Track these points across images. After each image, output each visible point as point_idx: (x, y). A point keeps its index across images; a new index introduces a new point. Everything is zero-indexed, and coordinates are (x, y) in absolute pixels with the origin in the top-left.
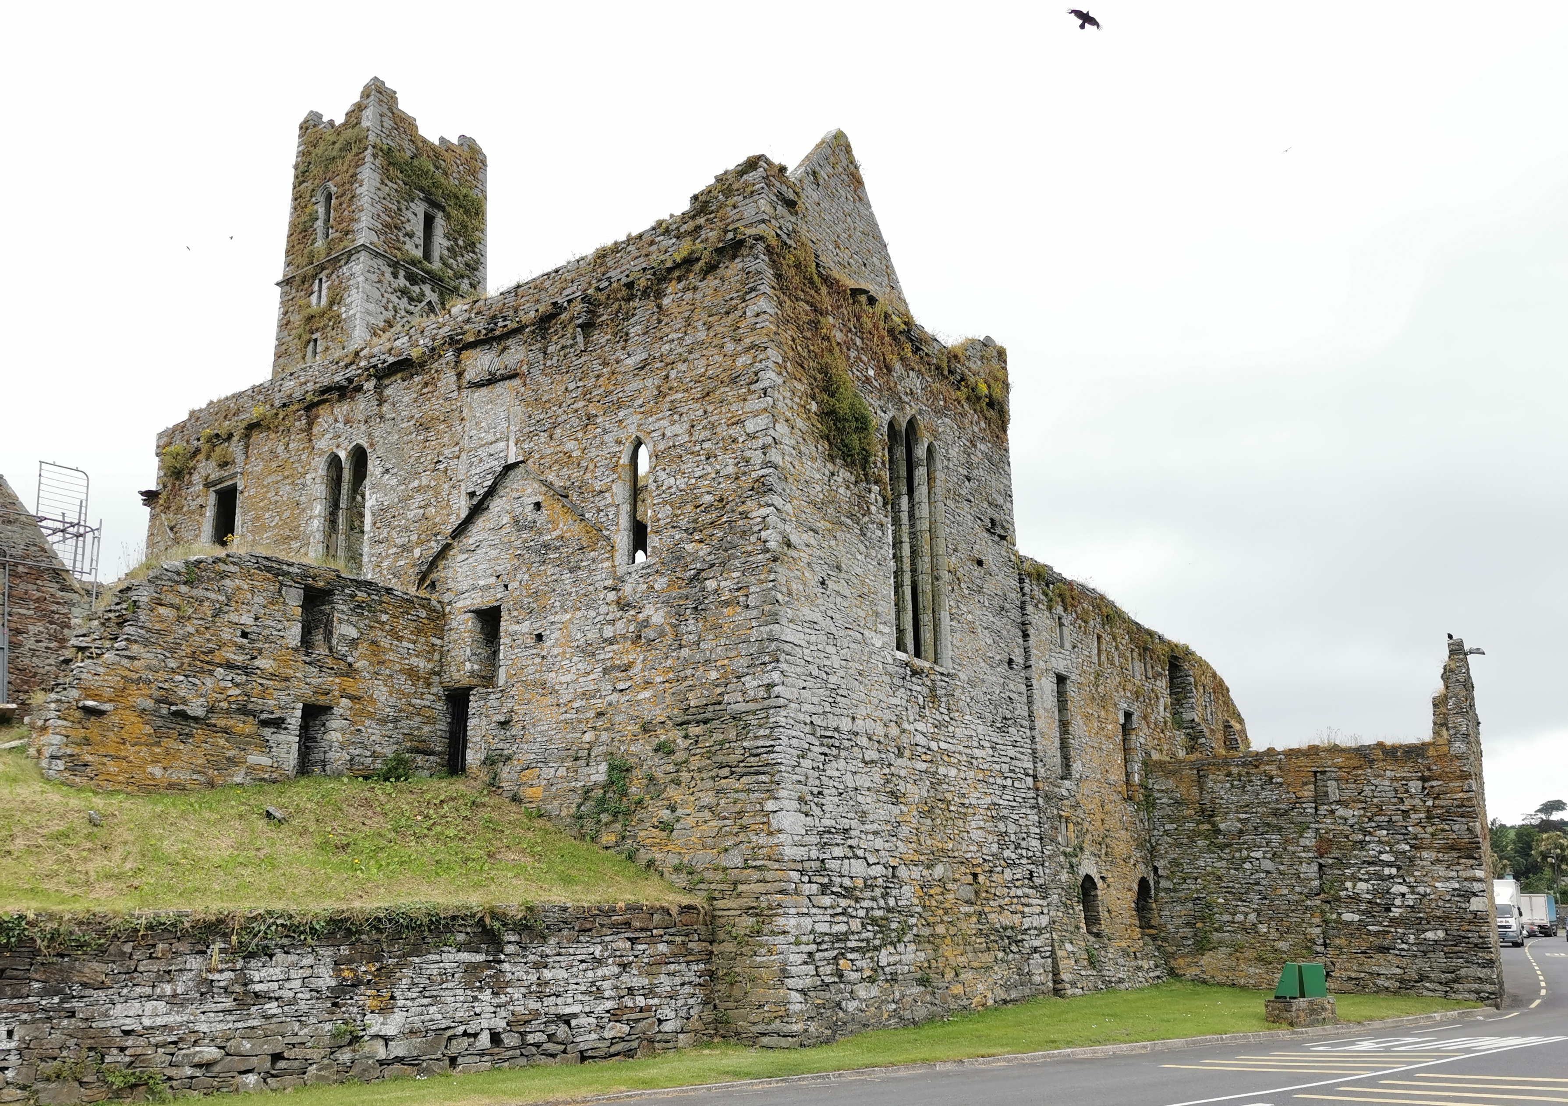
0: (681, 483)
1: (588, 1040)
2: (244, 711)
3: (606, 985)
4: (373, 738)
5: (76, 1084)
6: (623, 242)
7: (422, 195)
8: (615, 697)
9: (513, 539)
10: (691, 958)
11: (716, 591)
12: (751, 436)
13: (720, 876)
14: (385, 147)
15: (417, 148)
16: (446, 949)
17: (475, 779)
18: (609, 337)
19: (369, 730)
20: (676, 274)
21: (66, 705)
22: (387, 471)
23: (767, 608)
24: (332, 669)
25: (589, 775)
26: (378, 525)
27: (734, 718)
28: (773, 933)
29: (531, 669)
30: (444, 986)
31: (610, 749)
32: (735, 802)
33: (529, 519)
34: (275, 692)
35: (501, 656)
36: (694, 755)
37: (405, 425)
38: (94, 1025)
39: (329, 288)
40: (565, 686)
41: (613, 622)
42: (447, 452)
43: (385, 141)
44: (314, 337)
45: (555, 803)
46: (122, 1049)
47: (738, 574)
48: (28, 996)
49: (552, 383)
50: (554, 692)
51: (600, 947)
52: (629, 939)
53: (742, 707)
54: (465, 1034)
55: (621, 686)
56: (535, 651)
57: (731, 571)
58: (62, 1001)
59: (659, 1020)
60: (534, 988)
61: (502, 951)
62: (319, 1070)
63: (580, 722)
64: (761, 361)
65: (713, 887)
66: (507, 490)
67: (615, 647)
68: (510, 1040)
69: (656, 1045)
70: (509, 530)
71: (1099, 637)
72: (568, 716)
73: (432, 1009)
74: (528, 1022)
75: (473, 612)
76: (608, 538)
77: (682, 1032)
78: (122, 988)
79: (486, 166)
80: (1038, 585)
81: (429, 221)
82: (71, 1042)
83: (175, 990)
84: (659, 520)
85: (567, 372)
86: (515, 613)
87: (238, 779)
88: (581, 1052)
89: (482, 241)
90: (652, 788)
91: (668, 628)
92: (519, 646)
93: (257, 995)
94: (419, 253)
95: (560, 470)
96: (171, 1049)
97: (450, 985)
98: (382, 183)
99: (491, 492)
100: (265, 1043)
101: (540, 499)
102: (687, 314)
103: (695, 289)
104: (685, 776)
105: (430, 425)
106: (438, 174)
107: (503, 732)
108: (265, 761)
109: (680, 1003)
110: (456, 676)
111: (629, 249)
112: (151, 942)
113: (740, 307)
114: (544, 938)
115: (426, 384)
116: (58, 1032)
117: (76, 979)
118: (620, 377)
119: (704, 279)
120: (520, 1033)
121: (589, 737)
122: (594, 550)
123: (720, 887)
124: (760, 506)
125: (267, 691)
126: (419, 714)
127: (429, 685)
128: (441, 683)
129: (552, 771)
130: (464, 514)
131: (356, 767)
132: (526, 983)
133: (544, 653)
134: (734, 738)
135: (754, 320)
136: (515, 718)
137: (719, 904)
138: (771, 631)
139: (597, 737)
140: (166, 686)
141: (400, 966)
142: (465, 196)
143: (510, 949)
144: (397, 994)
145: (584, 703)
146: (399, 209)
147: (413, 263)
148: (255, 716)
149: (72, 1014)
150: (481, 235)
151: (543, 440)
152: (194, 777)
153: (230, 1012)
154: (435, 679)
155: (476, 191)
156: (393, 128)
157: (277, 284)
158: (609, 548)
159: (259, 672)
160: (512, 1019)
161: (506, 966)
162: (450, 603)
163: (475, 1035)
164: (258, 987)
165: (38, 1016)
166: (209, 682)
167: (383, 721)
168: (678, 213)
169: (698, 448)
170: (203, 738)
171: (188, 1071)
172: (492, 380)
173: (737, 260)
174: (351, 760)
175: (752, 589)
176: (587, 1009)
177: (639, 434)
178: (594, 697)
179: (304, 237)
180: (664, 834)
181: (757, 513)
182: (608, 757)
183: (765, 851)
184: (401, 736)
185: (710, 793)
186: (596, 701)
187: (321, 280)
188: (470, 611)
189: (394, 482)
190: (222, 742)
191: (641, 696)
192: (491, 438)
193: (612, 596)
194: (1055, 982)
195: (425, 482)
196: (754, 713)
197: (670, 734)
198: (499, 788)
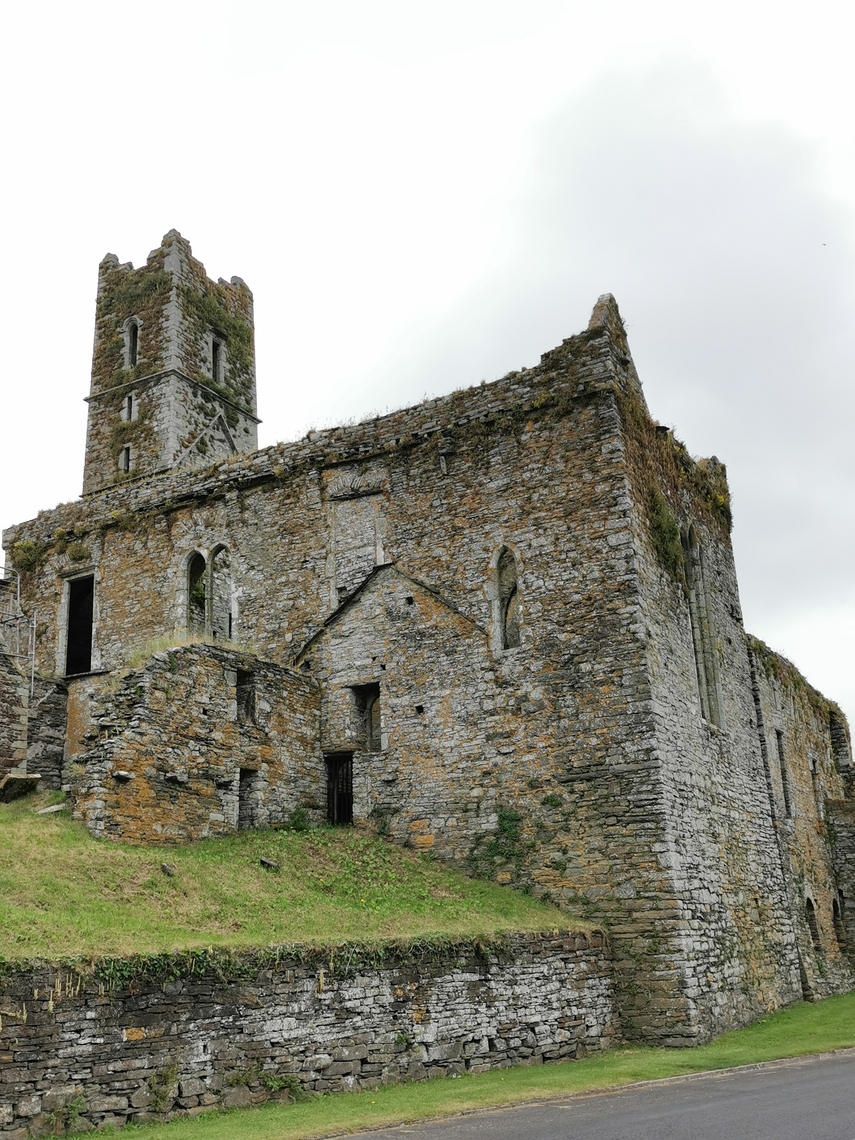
0: (550, 584)
1: (546, 1044)
2: (207, 776)
3: (554, 998)
4: (283, 796)
5: (247, 1089)
6: (478, 388)
7: (211, 327)
8: (499, 759)
9: (387, 627)
10: (601, 974)
11: (591, 672)
12: (615, 549)
13: (614, 906)
14: (185, 288)
15: (206, 289)
16: (455, 970)
17: (364, 829)
18: (470, 464)
19: (280, 789)
20: (533, 416)
21: (105, 775)
22: (253, 568)
23: (641, 687)
24: (256, 738)
25: (480, 824)
26: (246, 613)
27: (617, 776)
28: (669, 951)
29: (414, 736)
30: (457, 1001)
31: (499, 802)
32: (624, 845)
33: (402, 611)
34: (224, 760)
35: (382, 725)
36: (581, 807)
37: (268, 530)
38: (254, 1039)
39: (139, 405)
40: (449, 750)
41: (492, 697)
42: (313, 553)
43: (184, 283)
44: (126, 446)
45: (448, 848)
46: (273, 1058)
47: (611, 659)
48: (213, 1017)
49: (416, 500)
50: (438, 754)
51: (547, 967)
52: (562, 959)
53: (624, 767)
54: (474, 1040)
55: (505, 750)
56: (416, 721)
57: (602, 656)
58: (235, 1020)
59: (587, 1026)
60: (511, 1001)
61: (488, 972)
62: (389, 1071)
63: (467, 780)
64: (618, 489)
65: (608, 914)
66: (378, 586)
67: (496, 718)
68: (501, 1045)
69: (587, 1047)
70: (383, 620)
71: (794, 698)
72: (454, 775)
73: (453, 1020)
74: (510, 1029)
75: (350, 687)
76: (482, 629)
77: (602, 1036)
78: (269, 1007)
79: (252, 301)
80: (760, 658)
81: (216, 347)
82: (242, 1054)
83: (300, 1008)
84: (530, 614)
85: (431, 491)
86: (394, 689)
87: (205, 833)
88: (543, 1054)
89: (252, 363)
90: (543, 835)
91: (546, 702)
92: (399, 717)
93: (348, 1010)
94: (209, 375)
95: (429, 571)
96: (302, 1057)
97: (461, 1000)
98: (184, 318)
99: (362, 588)
100: (357, 1050)
101: (411, 594)
102: (545, 449)
103: (551, 429)
104: (573, 824)
105: (295, 530)
106: (221, 308)
107: (389, 789)
108: (220, 817)
109: (599, 1011)
110: (337, 742)
111: (485, 393)
112: (282, 969)
113: (595, 445)
114: (513, 960)
115: (288, 497)
116: (233, 1046)
117: (241, 1001)
118: (484, 498)
119: (560, 421)
120: (505, 1039)
121: (476, 792)
122: (469, 638)
123: (615, 914)
124: (627, 604)
125: (220, 759)
126: (309, 775)
127: (313, 749)
128: (321, 747)
129: (442, 822)
130: (335, 606)
131: (273, 821)
132: (506, 998)
133: (426, 722)
134: (619, 793)
135: (609, 456)
136: (401, 777)
137: (616, 928)
138: (646, 705)
139: (485, 792)
140: (162, 756)
141: (430, 985)
142: (241, 327)
143: (494, 970)
144: (431, 1008)
145: (469, 764)
146: (196, 340)
147: (207, 383)
148: (213, 780)
149: (241, 1031)
150: (252, 359)
151: (411, 546)
152: (180, 832)
153: (333, 1025)
154: (318, 744)
155: (247, 322)
156: (189, 272)
157: (86, 400)
158: (484, 636)
159: (213, 742)
160: (500, 1027)
161: (493, 984)
162: (325, 680)
163: (478, 1041)
164: (349, 1004)
165: (221, 1033)
166: (186, 752)
167: (288, 782)
168: (530, 366)
169: (563, 557)
170: (184, 799)
171: (313, 1075)
172: (355, 495)
173: (589, 408)
174: (270, 815)
175: (625, 671)
176: (544, 1019)
177: (506, 544)
178: (479, 759)
179: (111, 361)
180: (557, 872)
181: (625, 610)
182: (498, 810)
183: (656, 884)
184: (299, 794)
185: (599, 838)
186: (481, 763)
187: (130, 398)
188: (347, 687)
189: (261, 577)
190: (195, 802)
191: (525, 758)
192: (358, 543)
193: (490, 675)
194: (804, 989)
195: (292, 577)
196: (635, 772)
197: (556, 790)
198: (389, 836)
